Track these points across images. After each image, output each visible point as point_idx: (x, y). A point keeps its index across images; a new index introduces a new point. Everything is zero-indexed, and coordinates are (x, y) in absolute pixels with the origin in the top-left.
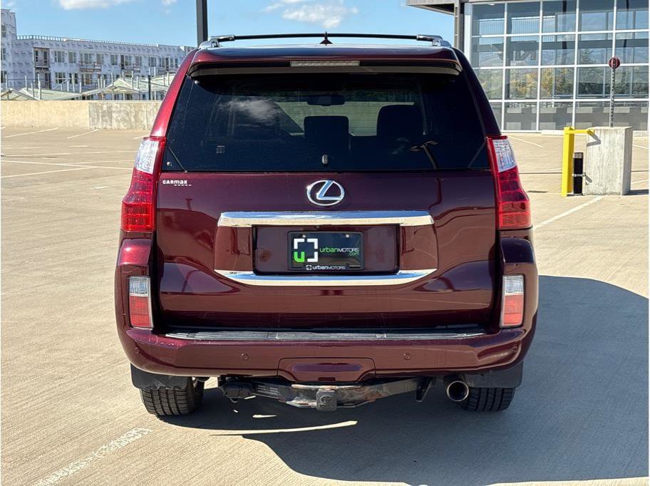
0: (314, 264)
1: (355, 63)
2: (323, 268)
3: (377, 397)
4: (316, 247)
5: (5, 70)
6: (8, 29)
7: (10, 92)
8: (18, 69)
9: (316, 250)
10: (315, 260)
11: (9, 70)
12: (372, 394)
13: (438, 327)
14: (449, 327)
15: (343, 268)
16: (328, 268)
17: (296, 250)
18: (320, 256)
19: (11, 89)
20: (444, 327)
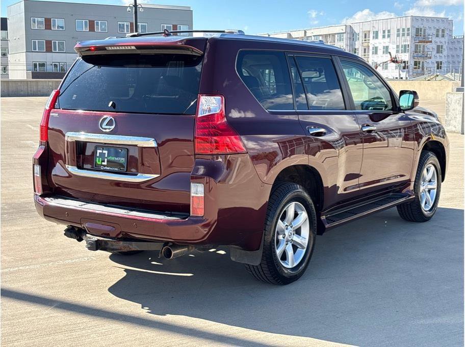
0: (104, 166)
1: (133, 48)
2: (108, 168)
3: (128, 250)
4: (106, 156)
5: (441, 60)
6: (446, 32)
7: (437, 76)
8: (450, 59)
9: (106, 158)
10: (105, 163)
11: (444, 60)
12: (125, 247)
13: (166, 212)
14: (172, 213)
15: (117, 169)
16: (110, 168)
17: (98, 157)
18: (107, 161)
19: (438, 74)
20: (170, 213)
